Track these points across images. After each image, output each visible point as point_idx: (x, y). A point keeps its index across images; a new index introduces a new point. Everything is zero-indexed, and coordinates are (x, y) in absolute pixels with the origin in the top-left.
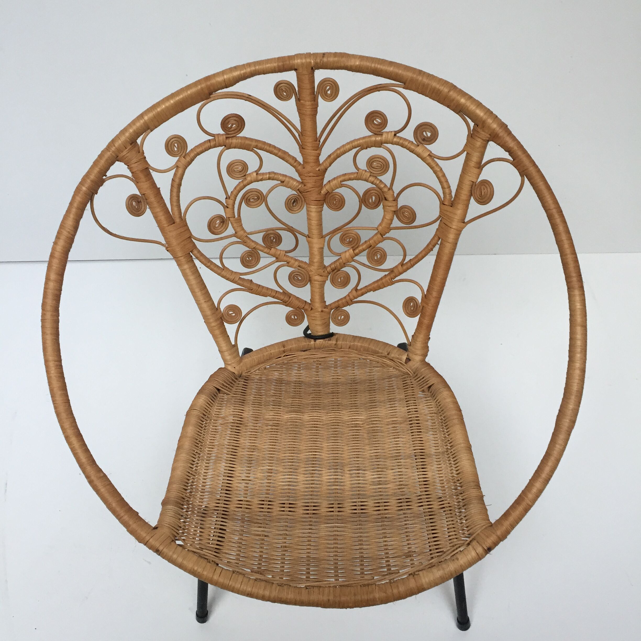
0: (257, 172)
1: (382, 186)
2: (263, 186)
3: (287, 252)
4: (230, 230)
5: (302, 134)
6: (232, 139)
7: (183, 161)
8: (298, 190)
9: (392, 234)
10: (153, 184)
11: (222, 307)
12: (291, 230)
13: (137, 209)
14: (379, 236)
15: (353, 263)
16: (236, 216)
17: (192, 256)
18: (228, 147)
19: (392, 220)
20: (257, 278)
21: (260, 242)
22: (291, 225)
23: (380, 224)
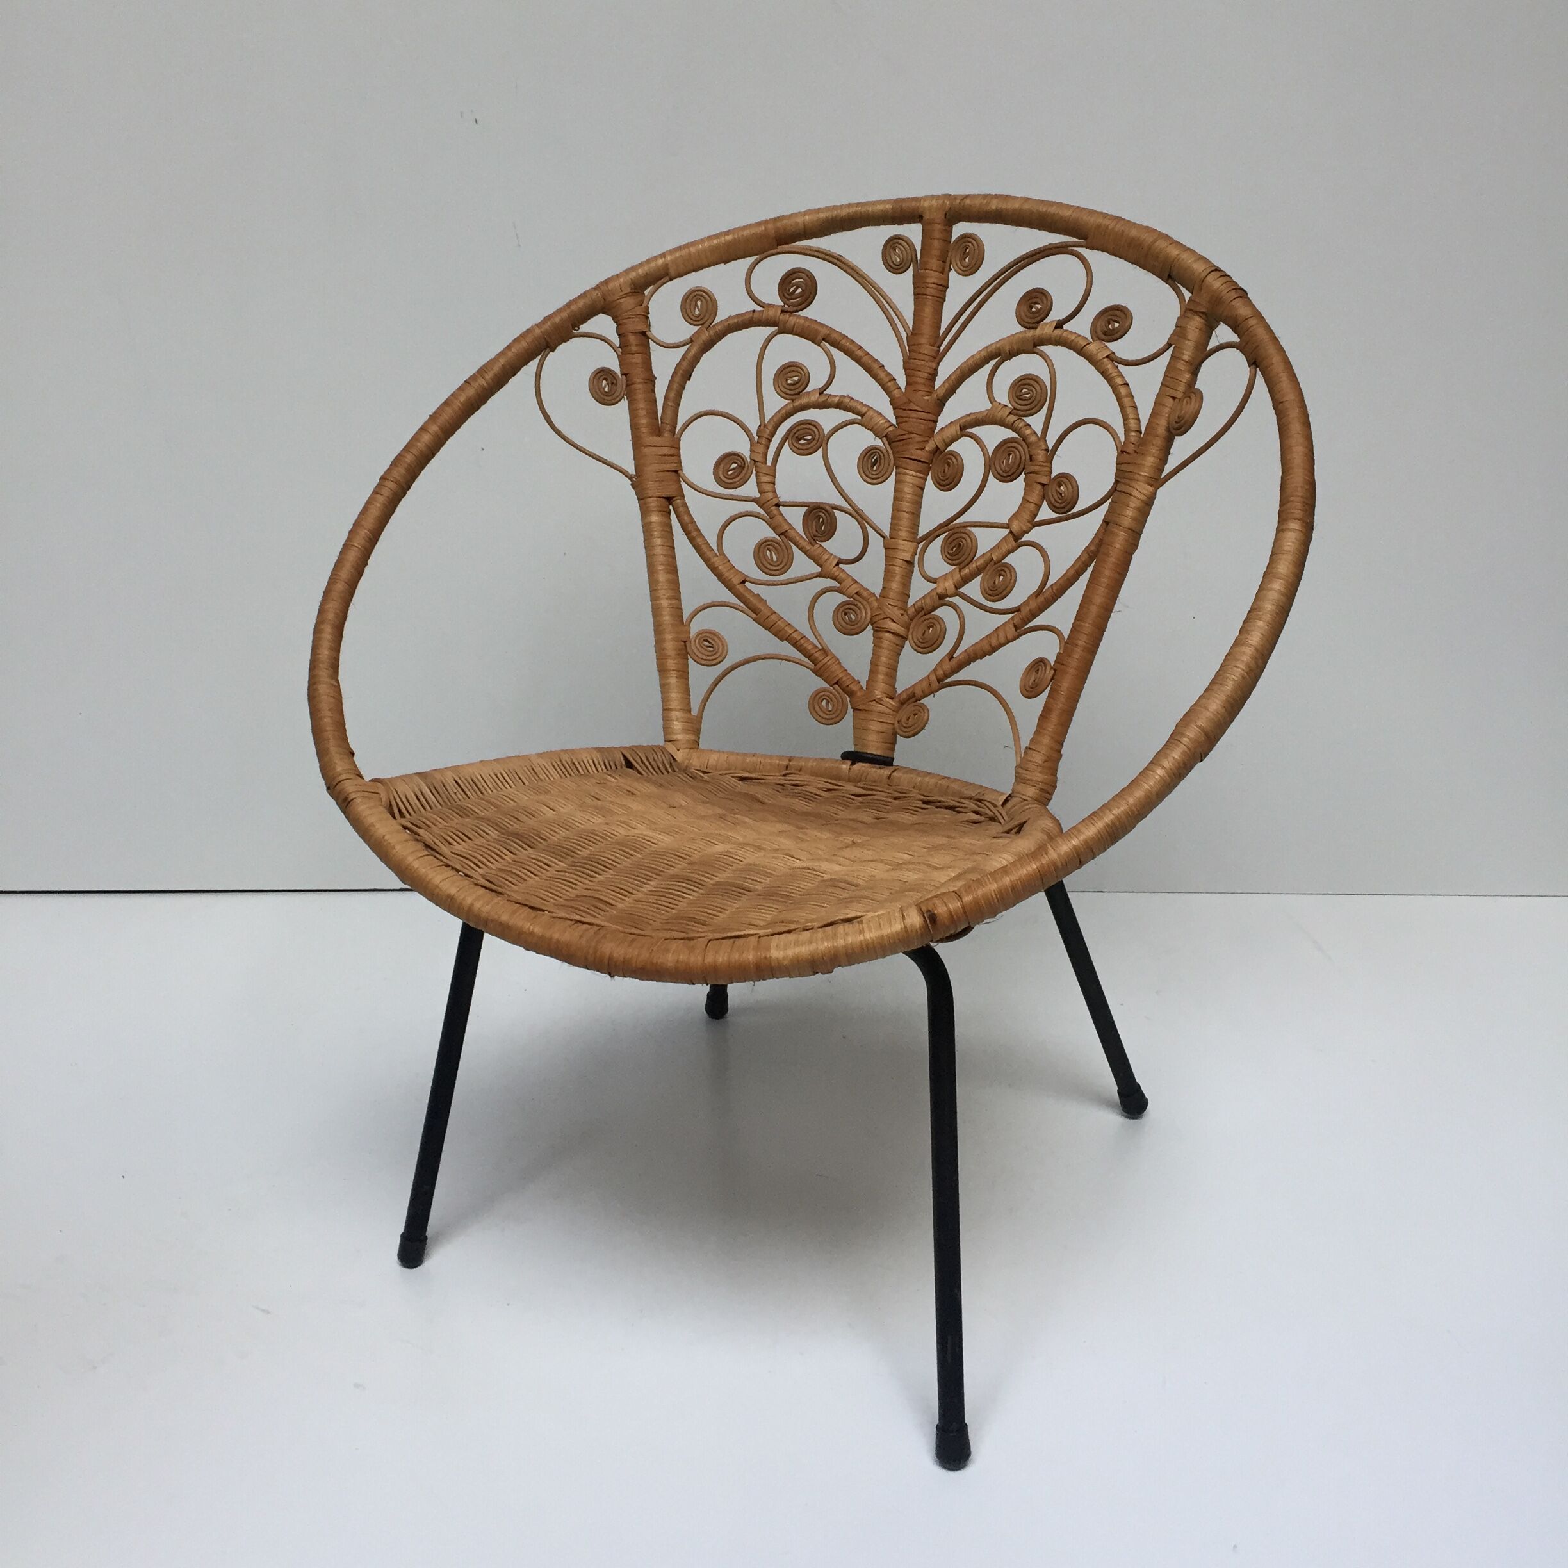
0: (821, 391)
1: (1028, 432)
2: (826, 419)
3: (840, 562)
4: (750, 488)
5: (914, 335)
6: (790, 316)
7: (705, 336)
8: (886, 436)
9: (1033, 535)
10: (647, 364)
11: (695, 628)
12: (859, 516)
13: (607, 394)
14: (1011, 539)
15: (956, 600)
16: (769, 463)
17: (670, 510)
18: (784, 329)
19: (1039, 506)
20: (775, 598)
21: (798, 525)
22: (860, 505)
23: (1015, 516)
